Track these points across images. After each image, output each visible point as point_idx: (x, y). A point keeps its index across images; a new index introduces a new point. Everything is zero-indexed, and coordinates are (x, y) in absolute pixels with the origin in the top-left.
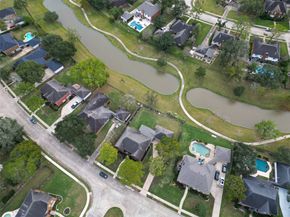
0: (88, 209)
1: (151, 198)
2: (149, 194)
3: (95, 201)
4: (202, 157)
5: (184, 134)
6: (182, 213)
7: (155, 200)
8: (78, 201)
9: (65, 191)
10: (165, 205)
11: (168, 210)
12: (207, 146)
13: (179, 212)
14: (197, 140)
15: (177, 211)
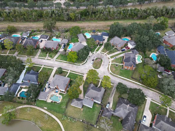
0: (108, 67)
1: (82, 74)
2: (83, 75)
3: (107, 70)
4: (55, 94)
5: (65, 107)
6: (68, 70)
7: (81, 73)
8: (114, 69)
9: (121, 72)
10: (76, 72)
12: (51, 101)
13: (69, 71)
14: (57, 103)
15: (70, 71)
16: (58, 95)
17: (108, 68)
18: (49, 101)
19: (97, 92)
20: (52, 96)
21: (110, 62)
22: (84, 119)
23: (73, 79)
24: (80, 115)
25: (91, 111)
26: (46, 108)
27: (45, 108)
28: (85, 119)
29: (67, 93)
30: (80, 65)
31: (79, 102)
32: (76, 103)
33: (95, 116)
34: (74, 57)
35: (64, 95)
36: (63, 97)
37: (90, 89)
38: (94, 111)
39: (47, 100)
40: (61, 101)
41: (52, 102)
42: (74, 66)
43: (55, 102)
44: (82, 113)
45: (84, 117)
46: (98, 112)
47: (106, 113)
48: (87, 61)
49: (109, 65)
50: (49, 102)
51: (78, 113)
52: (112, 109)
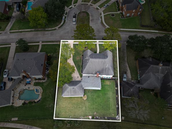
0: (102, 21)
3: (101, 26)
4: (27, 87)
6: (39, 42)
8: (111, 22)
9: (123, 22)
11: (49, 40)
12: (23, 101)
13: (41, 42)
14: (35, 102)
15: (43, 42)
16: (32, 87)
17: (102, 23)
18: (19, 103)
19: (103, 60)
20: (21, 93)
21: (101, 14)
22: (95, 113)
23: (52, 54)
24: (84, 108)
25: (101, 94)
26: (16, 119)
27: (13, 119)
28: (97, 112)
29: (48, 79)
30: (56, 29)
31: (75, 87)
32: (70, 91)
33: (111, 100)
34: (40, 15)
35: (45, 85)
36: (42, 88)
37: (88, 60)
38: (105, 94)
39: (13, 103)
40: (42, 95)
41: (24, 104)
42: (47, 32)
43: (31, 103)
44: (87, 104)
45: (93, 108)
46: (113, 93)
47: (129, 89)
48: (65, 21)
49: (101, 17)
50: (18, 106)
51: (81, 106)
52: (133, 81)
